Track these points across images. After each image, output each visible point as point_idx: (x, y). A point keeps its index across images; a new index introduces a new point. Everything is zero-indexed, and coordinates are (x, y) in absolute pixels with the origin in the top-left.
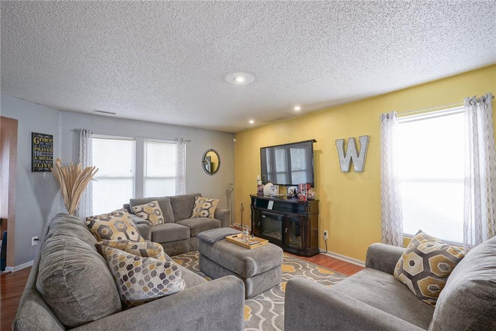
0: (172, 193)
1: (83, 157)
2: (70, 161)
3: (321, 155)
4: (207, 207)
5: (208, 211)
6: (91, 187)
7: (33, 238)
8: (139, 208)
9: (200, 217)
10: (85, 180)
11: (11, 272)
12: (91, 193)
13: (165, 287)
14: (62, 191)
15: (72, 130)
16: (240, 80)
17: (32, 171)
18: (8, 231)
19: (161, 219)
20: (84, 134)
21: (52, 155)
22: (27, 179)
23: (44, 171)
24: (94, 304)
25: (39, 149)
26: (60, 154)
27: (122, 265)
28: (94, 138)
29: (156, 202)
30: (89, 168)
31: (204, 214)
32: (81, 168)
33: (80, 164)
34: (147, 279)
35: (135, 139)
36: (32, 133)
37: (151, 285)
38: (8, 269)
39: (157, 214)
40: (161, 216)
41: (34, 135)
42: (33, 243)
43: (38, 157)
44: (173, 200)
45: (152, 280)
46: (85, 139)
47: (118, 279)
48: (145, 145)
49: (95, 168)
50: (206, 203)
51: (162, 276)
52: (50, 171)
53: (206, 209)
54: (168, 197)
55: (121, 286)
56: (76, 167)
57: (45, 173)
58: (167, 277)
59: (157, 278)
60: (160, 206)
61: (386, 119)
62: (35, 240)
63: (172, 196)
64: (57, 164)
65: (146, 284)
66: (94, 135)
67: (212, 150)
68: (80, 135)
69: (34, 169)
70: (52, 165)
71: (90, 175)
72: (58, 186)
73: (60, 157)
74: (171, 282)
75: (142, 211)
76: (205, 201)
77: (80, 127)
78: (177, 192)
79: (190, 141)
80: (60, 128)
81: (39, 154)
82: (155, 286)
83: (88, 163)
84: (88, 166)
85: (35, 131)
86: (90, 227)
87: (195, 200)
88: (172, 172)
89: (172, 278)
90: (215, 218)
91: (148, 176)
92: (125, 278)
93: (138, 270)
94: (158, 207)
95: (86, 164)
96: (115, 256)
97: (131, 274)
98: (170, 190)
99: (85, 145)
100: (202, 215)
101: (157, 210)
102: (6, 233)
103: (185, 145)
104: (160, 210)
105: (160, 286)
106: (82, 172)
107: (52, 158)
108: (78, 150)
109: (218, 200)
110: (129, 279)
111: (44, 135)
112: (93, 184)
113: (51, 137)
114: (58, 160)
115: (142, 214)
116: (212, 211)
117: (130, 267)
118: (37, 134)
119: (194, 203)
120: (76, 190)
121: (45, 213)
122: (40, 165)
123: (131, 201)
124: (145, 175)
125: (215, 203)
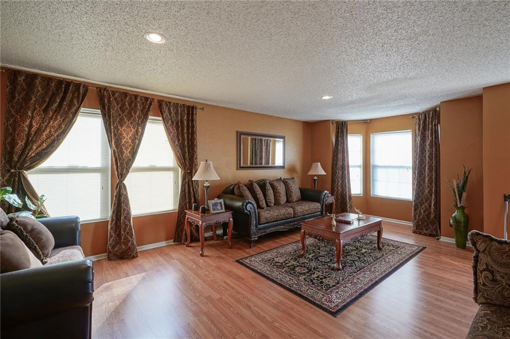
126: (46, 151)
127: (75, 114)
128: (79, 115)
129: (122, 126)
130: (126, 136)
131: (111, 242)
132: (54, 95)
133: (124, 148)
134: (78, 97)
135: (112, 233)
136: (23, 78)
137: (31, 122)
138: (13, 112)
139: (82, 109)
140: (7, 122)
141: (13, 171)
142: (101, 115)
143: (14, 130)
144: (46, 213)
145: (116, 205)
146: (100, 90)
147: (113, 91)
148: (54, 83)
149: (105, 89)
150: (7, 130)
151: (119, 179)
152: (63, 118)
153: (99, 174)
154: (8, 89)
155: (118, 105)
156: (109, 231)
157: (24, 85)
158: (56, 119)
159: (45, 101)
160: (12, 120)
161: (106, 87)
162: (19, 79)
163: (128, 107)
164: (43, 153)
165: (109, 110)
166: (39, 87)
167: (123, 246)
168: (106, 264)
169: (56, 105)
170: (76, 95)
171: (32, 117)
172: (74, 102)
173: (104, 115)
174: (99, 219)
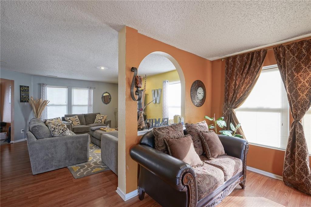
0: (86, 112)
1: (43, 96)
2: (37, 98)
3: (148, 96)
4: (101, 119)
5: (101, 121)
6: (47, 109)
7: (22, 130)
8: (68, 118)
9: (97, 123)
10: (44, 106)
11: (13, 143)
12: (47, 111)
13: (64, 133)
14: (34, 110)
15: (37, 84)
16: (103, 68)
17: (20, 102)
18: (11, 127)
19: (78, 123)
20: (43, 85)
21: (29, 95)
22: (18, 105)
23: (25, 102)
24: (44, 134)
25: (23, 92)
26: (32, 95)
27: (52, 128)
28: (48, 87)
29: (77, 116)
30: (46, 101)
31: (99, 122)
32: (42, 101)
33: (41, 99)
34: (59, 131)
35: (67, 88)
36: (20, 86)
37: (60, 132)
38: (11, 142)
39: (76, 121)
40: (79, 122)
41: (21, 86)
42: (22, 132)
43: (23, 96)
44: (85, 116)
45: (60, 131)
46: (43, 88)
47: (51, 131)
48: (72, 90)
49: (48, 101)
50: (100, 117)
51: (63, 130)
52: (28, 102)
53: (100, 120)
54: (83, 114)
55: (52, 133)
56: (40, 100)
57: (26, 103)
58: (64, 130)
59: (61, 130)
60: (78, 118)
61: (164, 83)
62: (22, 131)
63: (85, 113)
64: (31, 99)
65: (58, 132)
66: (47, 86)
67: (107, 93)
68: (41, 86)
69: (21, 101)
70: (29, 99)
71: (46, 104)
72: (32, 108)
73: (32, 96)
74: (65, 132)
75: (70, 119)
76: (100, 116)
77: (41, 82)
78: (88, 112)
79: (95, 88)
80: (32, 83)
81: (23, 94)
82: (61, 133)
83: (45, 98)
84: (45, 100)
85: (21, 85)
86: (45, 122)
87: (96, 116)
88: (86, 103)
89: (65, 131)
90: (104, 123)
91: (74, 104)
92: (53, 131)
93: (56, 129)
94: (77, 118)
95: (44, 99)
96: (51, 126)
97: (54, 130)
98: (85, 111)
99: (43, 91)
100: (98, 122)
101: (77, 119)
102: (10, 127)
103: (93, 90)
104: (78, 120)
105: (62, 133)
106: (42, 102)
107: (29, 96)
108: (40, 93)
109: (106, 116)
110: (54, 131)
111: (25, 86)
112: (48, 108)
113: (28, 87)
114: (31, 97)
115: (69, 121)
116: (103, 120)
117: (54, 128)
118: (22, 86)
119: (96, 117)
120: (40, 110)
121: (26, 120)
122: (24, 99)
123: (65, 115)
124: (72, 104)
125: (105, 117)
126: (242, 98)
127: (258, 72)
128: (261, 72)
129: (298, 73)
130: (302, 80)
131: (285, 169)
132: (246, 63)
133: (299, 92)
134: (260, 60)
135: (287, 162)
136: (231, 60)
137: (235, 82)
138: (228, 79)
139: (263, 67)
140: (226, 84)
141: (228, 109)
142: (278, 68)
143: (229, 88)
144: (243, 134)
145: (291, 140)
146: (276, 49)
147: (288, 45)
148: (245, 56)
149: (281, 46)
150: (226, 88)
151: (294, 119)
152: (251, 76)
153: (280, 113)
154: (226, 68)
155: (294, 55)
156: (284, 160)
157: (232, 63)
158: (248, 78)
159: (241, 69)
160: (228, 83)
161: (281, 44)
162: (230, 61)
163: (306, 53)
164: (241, 99)
165: (284, 62)
166: (238, 62)
167: (297, 179)
168: (281, 185)
169: (246, 69)
170: (259, 59)
171: (236, 80)
172: (257, 64)
173: (280, 68)
174: (279, 148)
